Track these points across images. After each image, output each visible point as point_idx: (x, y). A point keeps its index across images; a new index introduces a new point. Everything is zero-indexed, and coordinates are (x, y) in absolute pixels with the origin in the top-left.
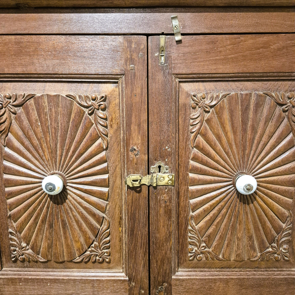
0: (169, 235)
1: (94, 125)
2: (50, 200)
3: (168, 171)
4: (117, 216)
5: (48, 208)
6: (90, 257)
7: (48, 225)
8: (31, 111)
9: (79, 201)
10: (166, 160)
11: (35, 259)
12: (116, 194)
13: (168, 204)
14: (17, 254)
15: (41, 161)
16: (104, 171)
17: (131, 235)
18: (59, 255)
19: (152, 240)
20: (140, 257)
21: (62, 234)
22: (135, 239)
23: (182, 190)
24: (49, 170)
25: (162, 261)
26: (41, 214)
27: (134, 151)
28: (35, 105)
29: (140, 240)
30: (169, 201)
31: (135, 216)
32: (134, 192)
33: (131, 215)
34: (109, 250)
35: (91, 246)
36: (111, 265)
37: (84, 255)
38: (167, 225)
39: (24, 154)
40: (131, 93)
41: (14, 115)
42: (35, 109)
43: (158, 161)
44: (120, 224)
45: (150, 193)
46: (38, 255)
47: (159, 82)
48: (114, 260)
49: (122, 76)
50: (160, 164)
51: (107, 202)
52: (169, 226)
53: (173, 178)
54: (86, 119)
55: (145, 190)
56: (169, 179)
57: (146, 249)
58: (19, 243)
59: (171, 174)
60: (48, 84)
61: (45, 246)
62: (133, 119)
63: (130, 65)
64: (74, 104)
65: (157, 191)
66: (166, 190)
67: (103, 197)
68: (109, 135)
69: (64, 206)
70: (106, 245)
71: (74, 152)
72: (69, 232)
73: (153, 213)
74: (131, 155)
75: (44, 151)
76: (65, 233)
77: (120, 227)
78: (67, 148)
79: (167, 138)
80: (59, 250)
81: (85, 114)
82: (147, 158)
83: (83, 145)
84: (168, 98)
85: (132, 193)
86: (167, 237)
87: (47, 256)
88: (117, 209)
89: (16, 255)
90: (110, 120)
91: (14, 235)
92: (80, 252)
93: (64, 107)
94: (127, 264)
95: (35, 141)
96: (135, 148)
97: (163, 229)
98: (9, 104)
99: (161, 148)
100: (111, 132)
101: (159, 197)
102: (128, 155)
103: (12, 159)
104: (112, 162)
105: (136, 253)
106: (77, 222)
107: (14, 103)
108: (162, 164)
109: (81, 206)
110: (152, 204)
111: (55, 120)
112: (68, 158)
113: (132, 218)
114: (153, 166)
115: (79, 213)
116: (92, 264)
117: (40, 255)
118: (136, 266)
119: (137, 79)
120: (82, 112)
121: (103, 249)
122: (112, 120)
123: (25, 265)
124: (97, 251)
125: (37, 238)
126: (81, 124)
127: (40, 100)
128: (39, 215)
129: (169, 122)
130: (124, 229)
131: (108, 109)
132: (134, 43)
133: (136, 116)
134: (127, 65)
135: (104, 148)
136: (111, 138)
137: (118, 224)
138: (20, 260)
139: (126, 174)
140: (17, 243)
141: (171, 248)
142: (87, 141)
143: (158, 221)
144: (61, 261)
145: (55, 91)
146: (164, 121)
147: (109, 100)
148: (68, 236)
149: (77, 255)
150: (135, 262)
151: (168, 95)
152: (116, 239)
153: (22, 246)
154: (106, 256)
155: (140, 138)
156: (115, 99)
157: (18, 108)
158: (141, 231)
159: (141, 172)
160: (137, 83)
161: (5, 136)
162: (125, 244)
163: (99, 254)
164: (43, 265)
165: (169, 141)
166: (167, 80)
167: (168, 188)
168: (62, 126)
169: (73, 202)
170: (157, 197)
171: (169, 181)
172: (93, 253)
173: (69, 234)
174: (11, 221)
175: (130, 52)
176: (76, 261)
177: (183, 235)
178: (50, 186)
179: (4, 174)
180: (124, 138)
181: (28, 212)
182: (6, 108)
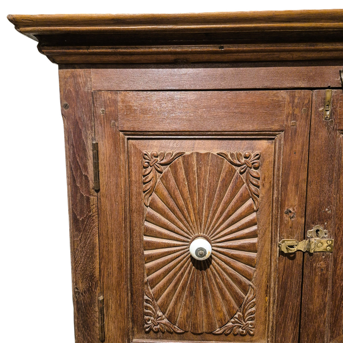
0: (324, 307)
1: (245, 184)
2: (192, 265)
3: (327, 236)
4: (264, 284)
5: (189, 273)
6: (232, 328)
7: (188, 292)
8: (179, 170)
9: (224, 267)
10: (326, 223)
11: (171, 330)
12: (265, 260)
13: (324, 272)
14: (152, 324)
15: (185, 222)
16: (254, 235)
17: (280, 305)
18: (199, 326)
19: (304, 312)
20: (289, 330)
21: (202, 302)
22: (285, 310)
23: (339, 257)
24: (194, 232)
25: (314, 335)
26: (181, 280)
27: (290, 214)
28: (183, 164)
29: (290, 312)
30: (325, 269)
31: (286, 285)
32: (287, 258)
33: (281, 284)
34: (254, 321)
35: (235, 316)
36: (254, 338)
37: (226, 326)
38: (322, 296)
39: (169, 215)
40: (290, 151)
41: (159, 174)
42: (183, 168)
43: (316, 224)
44: (267, 293)
45: (305, 260)
46: (175, 325)
47: (323, 138)
48: (258, 332)
49: (281, 132)
50: (319, 228)
51: (255, 269)
52: (324, 296)
53: (332, 243)
54: (237, 178)
55: (299, 257)
56: (327, 245)
57: (296, 321)
58: (155, 312)
59: (330, 239)
60: (197, 141)
61: (184, 315)
62: (291, 179)
63: (291, 121)
64: (225, 162)
65: (313, 258)
66: (323, 257)
67: (251, 263)
68: (260, 195)
69: (207, 272)
70: (251, 316)
71: (221, 213)
72: (210, 300)
73: (307, 282)
74: (286, 217)
75: (189, 213)
76: (206, 302)
77: (267, 296)
78: (215, 209)
79: (327, 199)
80: (198, 320)
81: (236, 173)
82: (304, 221)
83: (233, 205)
84: (331, 155)
85: (284, 260)
86: (321, 309)
87: (185, 326)
88: (264, 276)
89: (150, 325)
90: (263, 178)
91: (150, 303)
92: (222, 323)
93: (215, 166)
94: (274, 337)
95: (180, 202)
96: (291, 209)
97: (317, 300)
98: (156, 162)
99: (320, 210)
100: (262, 192)
101: (314, 265)
102: (282, 217)
103: (155, 220)
104: (262, 225)
105: (285, 326)
106: (221, 290)
107: (162, 162)
108: (321, 228)
109: (226, 272)
110: (306, 272)
111: (204, 179)
112: (214, 220)
113: (283, 287)
114: (310, 230)
115: (223, 280)
116: (233, 337)
117: (177, 325)
118: (284, 340)
119: (298, 135)
120: (234, 171)
121: (248, 320)
122: (264, 178)
123: (158, 336)
124: (241, 323)
125: (176, 306)
126: (231, 184)
127: (190, 159)
128: (179, 280)
129: (330, 182)
130: (272, 299)
131: (261, 167)
132: (297, 98)
133: (294, 175)
134: (287, 121)
135: (255, 209)
136: (262, 198)
137: (265, 293)
138: (155, 330)
139: (278, 238)
140: (153, 311)
141: (325, 321)
142: (237, 202)
143: (312, 290)
144: (200, 332)
145: (205, 149)
146: (325, 180)
147: (263, 158)
148: (210, 304)
149: (217, 326)
150: (283, 335)
151: (331, 152)
152: (261, 309)
153: (158, 315)
154: (250, 328)
155: (297, 199)
156: (269, 156)
157: (165, 167)
158: (292, 302)
159: (296, 236)
160: (297, 140)
161: (149, 195)
162: (273, 315)
163: (242, 326)
164: (178, 336)
165: (329, 203)
166: (331, 137)
167: (325, 255)
168: (211, 185)
169: (217, 267)
170: (313, 265)
171: (327, 246)
172: (236, 324)
173: (211, 302)
174: (148, 287)
175: (293, 107)
176: (217, 333)
177: (338, 306)
178: (201, 251)
179: (144, 236)
180: (278, 199)
181: (168, 278)
182: (153, 166)
